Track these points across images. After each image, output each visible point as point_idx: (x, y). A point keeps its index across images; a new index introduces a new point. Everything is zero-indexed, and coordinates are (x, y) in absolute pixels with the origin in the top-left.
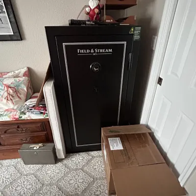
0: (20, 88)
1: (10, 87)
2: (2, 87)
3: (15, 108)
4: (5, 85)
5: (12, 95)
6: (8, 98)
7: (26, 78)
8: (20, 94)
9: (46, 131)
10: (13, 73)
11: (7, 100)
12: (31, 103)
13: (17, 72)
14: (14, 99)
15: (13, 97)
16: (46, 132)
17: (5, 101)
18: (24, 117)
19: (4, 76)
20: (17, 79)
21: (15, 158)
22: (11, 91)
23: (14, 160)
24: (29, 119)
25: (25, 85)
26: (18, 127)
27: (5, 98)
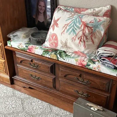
0: (97, 30)
1: (88, 27)
2: (79, 24)
3: (86, 52)
4: (83, 22)
5: (86, 36)
6: (81, 38)
7: (108, 18)
8: (95, 37)
9: (110, 93)
10: (92, 10)
11: (81, 40)
12: (106, 52)
13: (97, 9)
14: (87, 42)
15: (87, 38)
16: (108, 95)
17: (77, 41)
18: (92, 66)
19: (82, 12)
20: (98, 18)
21: (64, 109)
22: (87, 32)
23: (63, 111)
24: (97, 70)
25: (104, 27)
26: (80, 76)
27: (79, 38)
